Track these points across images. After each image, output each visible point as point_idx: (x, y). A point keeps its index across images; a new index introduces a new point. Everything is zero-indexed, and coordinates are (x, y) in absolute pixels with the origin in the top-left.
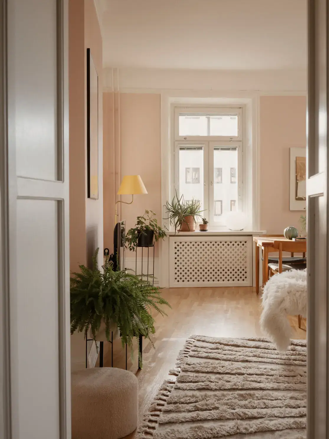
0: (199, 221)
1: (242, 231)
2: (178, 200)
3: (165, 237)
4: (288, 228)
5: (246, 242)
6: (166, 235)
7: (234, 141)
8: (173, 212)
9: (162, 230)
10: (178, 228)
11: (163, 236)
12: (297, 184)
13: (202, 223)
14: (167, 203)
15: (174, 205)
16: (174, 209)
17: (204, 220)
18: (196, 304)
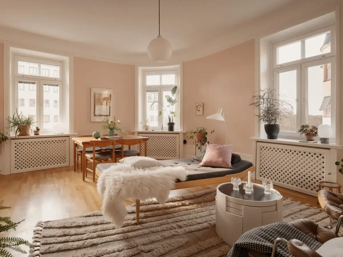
0: (33, 129)
1: (63, 134)
2: (18, 115)
3: (7, 140)
4: (95, 132)
5: (65, 140)
6: (8, 139)
7: (57, 81)
8: (14, 123)
9: (5, 135)
10: (18, 133)
11: (6, 140)
12: (95, 107)
13: (36, 130)
14: (9, 117)
15: (15, 118)
16: (14, 121)
17: (37, 128)
18: (34, 186)
